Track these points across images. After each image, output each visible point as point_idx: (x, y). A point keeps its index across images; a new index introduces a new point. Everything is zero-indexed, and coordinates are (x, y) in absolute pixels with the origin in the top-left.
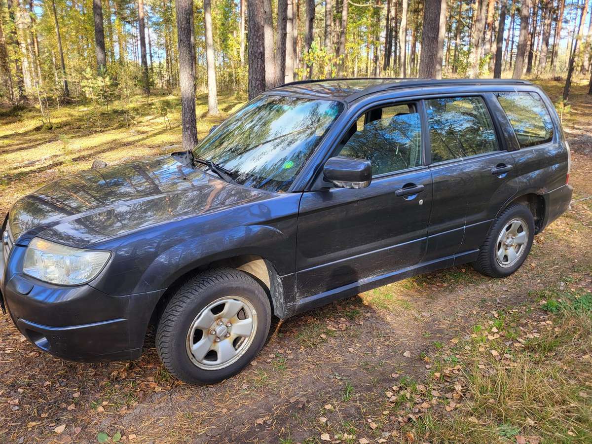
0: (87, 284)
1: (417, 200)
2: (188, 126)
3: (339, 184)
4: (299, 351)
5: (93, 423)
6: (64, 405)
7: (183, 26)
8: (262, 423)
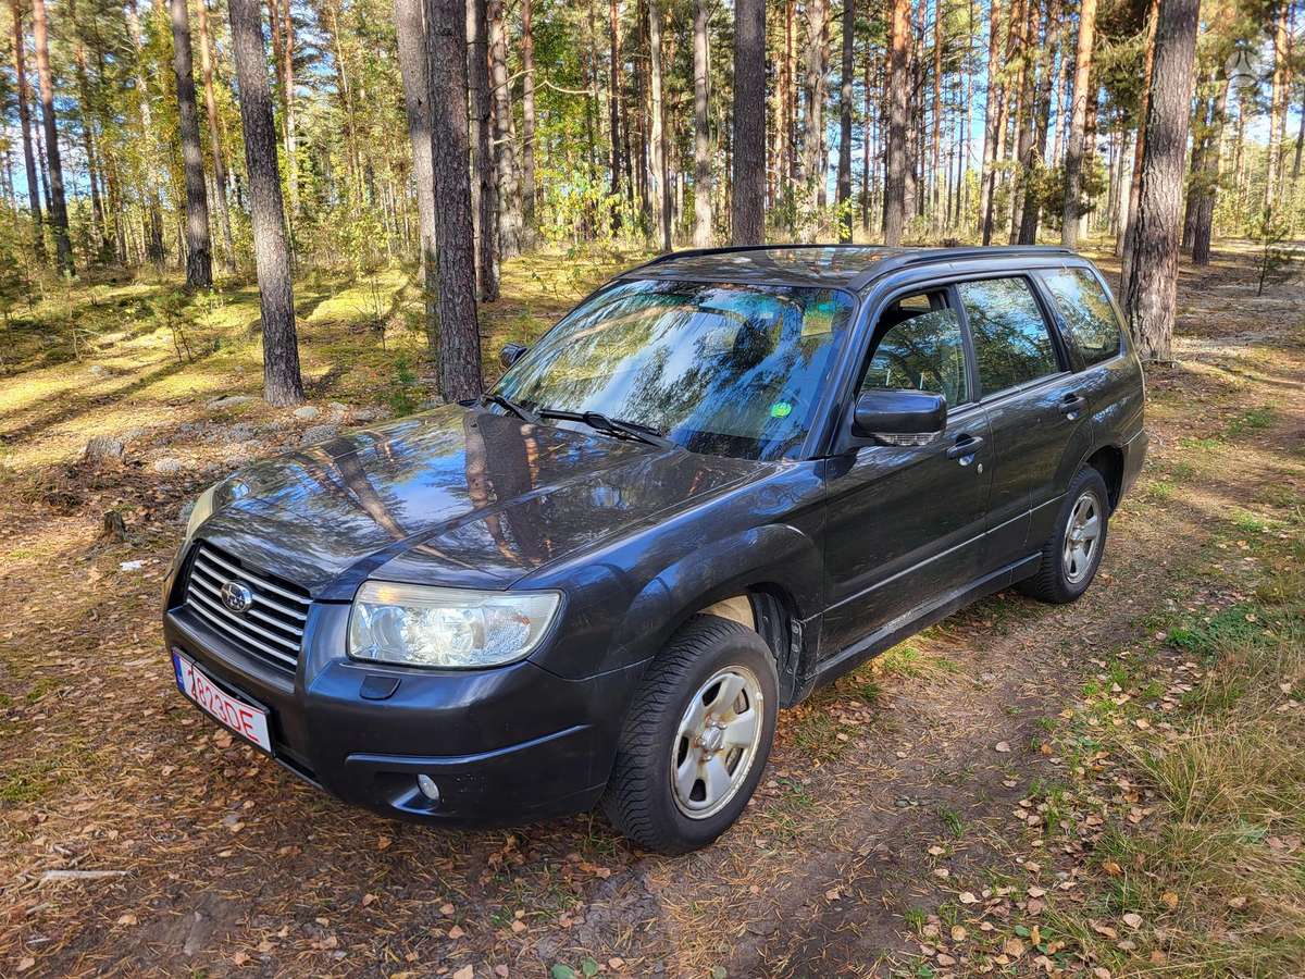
0: (525, 660)
1: (973, 465)
2: (278, 352)
3: (888, 440)
4: (814, 770)
5: (522, 952)
6: (438, 932)
7: (259, 130)
8: (838, 897)
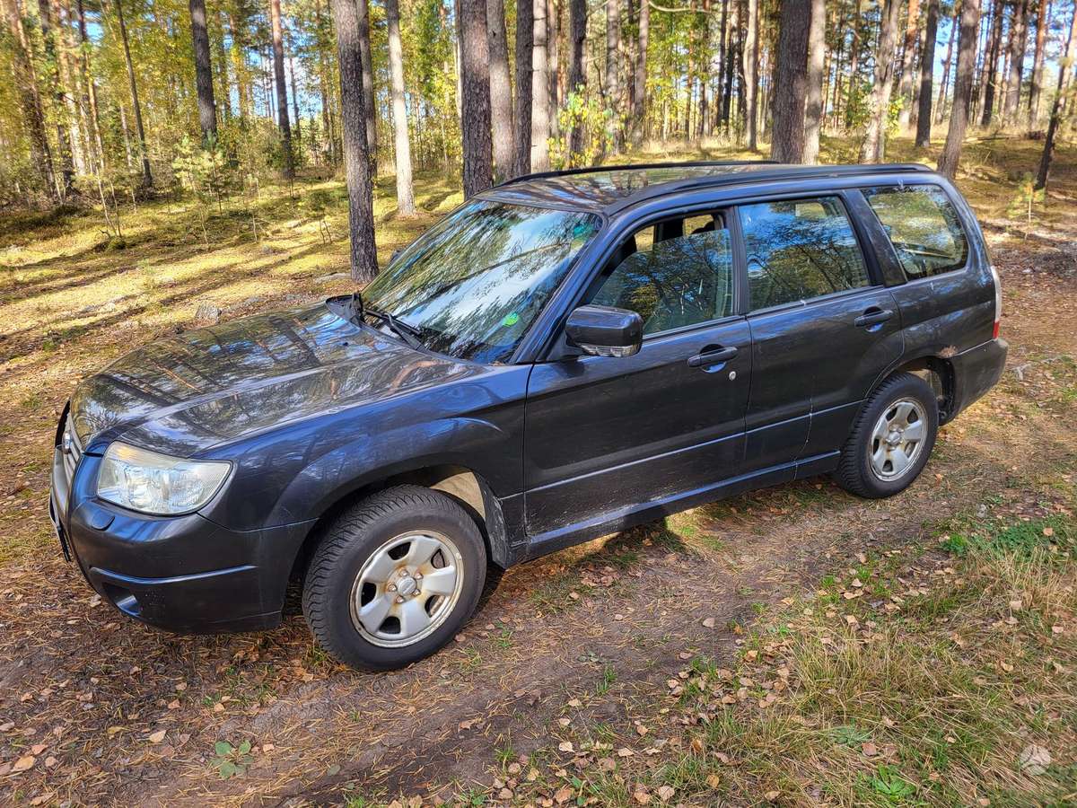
0: (196, 512)
1: (725, 372)
2: (360, 240)
3: (591, 350)
4: (534, 619)
5: (208, 728)
6: (163, 702)
8: (469, 727)
